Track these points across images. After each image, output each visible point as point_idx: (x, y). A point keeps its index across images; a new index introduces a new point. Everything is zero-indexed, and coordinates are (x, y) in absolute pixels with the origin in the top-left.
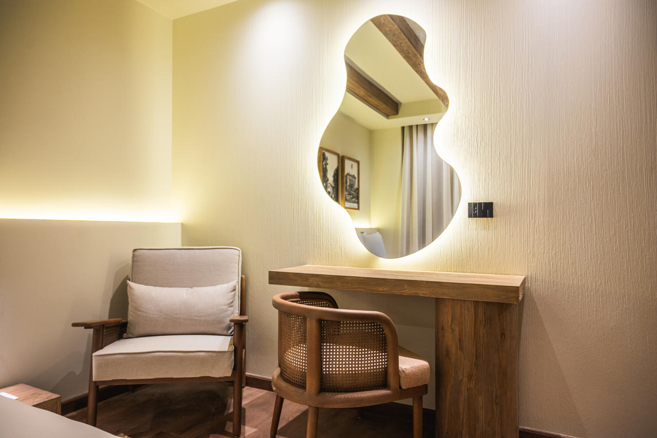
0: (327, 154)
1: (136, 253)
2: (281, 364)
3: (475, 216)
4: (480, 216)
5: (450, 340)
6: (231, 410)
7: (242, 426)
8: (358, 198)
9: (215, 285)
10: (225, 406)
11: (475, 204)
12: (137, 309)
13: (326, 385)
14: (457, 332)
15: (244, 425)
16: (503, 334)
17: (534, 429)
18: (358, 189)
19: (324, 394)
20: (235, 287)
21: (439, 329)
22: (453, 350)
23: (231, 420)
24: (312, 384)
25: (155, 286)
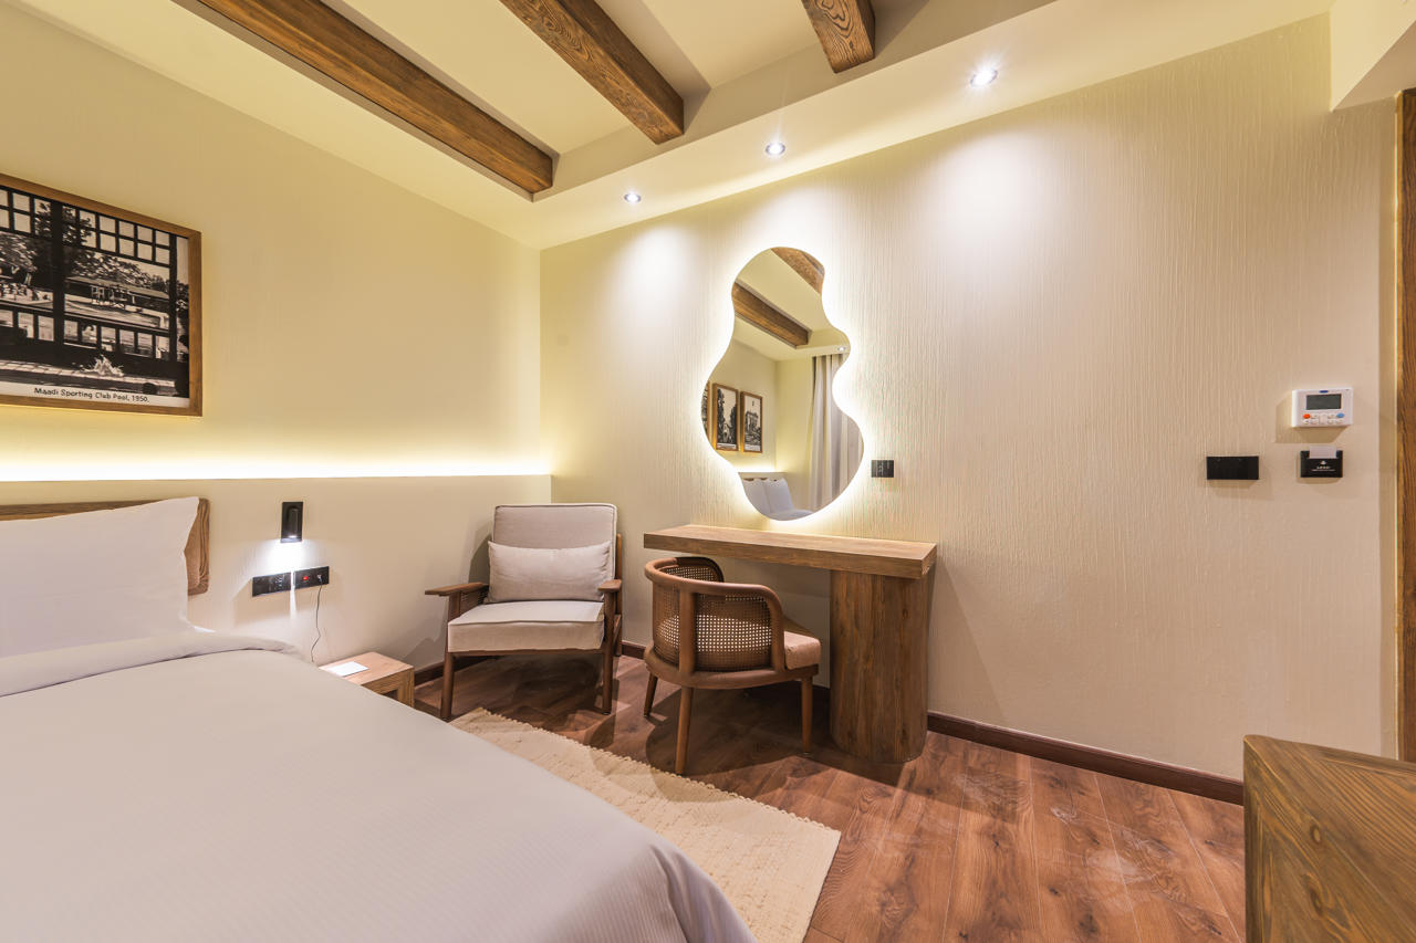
0: (723, 391)
1: (499, 511)
2: (655, 636)
3: (880, 475)
4: (885, 476)
5: (845, 615)
6: (602, 684)
7: (613, 701)
8: (760, 439)
9: (586, 546)
10: (596, 678)
11: (880, 462)
12: (498, 572)
13: (701, 664)
14: (853, 608)
15: (616, 700)
16: (905, 611)
17: (944, 714)
18: (760, 429)
19: (697, 673)
20: (608, 548)
21: (834, 603)
22: (848, 627)
23: (601, 694)
24: (685, 662)
25: (519, 547)
